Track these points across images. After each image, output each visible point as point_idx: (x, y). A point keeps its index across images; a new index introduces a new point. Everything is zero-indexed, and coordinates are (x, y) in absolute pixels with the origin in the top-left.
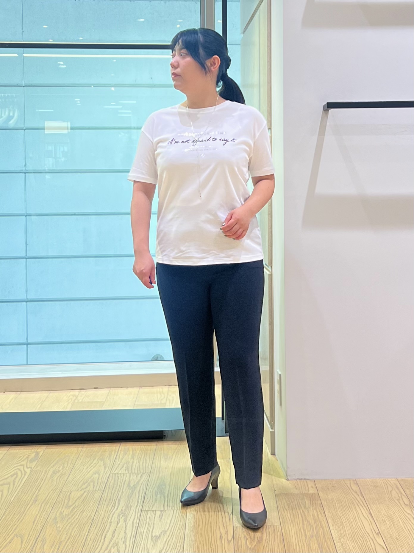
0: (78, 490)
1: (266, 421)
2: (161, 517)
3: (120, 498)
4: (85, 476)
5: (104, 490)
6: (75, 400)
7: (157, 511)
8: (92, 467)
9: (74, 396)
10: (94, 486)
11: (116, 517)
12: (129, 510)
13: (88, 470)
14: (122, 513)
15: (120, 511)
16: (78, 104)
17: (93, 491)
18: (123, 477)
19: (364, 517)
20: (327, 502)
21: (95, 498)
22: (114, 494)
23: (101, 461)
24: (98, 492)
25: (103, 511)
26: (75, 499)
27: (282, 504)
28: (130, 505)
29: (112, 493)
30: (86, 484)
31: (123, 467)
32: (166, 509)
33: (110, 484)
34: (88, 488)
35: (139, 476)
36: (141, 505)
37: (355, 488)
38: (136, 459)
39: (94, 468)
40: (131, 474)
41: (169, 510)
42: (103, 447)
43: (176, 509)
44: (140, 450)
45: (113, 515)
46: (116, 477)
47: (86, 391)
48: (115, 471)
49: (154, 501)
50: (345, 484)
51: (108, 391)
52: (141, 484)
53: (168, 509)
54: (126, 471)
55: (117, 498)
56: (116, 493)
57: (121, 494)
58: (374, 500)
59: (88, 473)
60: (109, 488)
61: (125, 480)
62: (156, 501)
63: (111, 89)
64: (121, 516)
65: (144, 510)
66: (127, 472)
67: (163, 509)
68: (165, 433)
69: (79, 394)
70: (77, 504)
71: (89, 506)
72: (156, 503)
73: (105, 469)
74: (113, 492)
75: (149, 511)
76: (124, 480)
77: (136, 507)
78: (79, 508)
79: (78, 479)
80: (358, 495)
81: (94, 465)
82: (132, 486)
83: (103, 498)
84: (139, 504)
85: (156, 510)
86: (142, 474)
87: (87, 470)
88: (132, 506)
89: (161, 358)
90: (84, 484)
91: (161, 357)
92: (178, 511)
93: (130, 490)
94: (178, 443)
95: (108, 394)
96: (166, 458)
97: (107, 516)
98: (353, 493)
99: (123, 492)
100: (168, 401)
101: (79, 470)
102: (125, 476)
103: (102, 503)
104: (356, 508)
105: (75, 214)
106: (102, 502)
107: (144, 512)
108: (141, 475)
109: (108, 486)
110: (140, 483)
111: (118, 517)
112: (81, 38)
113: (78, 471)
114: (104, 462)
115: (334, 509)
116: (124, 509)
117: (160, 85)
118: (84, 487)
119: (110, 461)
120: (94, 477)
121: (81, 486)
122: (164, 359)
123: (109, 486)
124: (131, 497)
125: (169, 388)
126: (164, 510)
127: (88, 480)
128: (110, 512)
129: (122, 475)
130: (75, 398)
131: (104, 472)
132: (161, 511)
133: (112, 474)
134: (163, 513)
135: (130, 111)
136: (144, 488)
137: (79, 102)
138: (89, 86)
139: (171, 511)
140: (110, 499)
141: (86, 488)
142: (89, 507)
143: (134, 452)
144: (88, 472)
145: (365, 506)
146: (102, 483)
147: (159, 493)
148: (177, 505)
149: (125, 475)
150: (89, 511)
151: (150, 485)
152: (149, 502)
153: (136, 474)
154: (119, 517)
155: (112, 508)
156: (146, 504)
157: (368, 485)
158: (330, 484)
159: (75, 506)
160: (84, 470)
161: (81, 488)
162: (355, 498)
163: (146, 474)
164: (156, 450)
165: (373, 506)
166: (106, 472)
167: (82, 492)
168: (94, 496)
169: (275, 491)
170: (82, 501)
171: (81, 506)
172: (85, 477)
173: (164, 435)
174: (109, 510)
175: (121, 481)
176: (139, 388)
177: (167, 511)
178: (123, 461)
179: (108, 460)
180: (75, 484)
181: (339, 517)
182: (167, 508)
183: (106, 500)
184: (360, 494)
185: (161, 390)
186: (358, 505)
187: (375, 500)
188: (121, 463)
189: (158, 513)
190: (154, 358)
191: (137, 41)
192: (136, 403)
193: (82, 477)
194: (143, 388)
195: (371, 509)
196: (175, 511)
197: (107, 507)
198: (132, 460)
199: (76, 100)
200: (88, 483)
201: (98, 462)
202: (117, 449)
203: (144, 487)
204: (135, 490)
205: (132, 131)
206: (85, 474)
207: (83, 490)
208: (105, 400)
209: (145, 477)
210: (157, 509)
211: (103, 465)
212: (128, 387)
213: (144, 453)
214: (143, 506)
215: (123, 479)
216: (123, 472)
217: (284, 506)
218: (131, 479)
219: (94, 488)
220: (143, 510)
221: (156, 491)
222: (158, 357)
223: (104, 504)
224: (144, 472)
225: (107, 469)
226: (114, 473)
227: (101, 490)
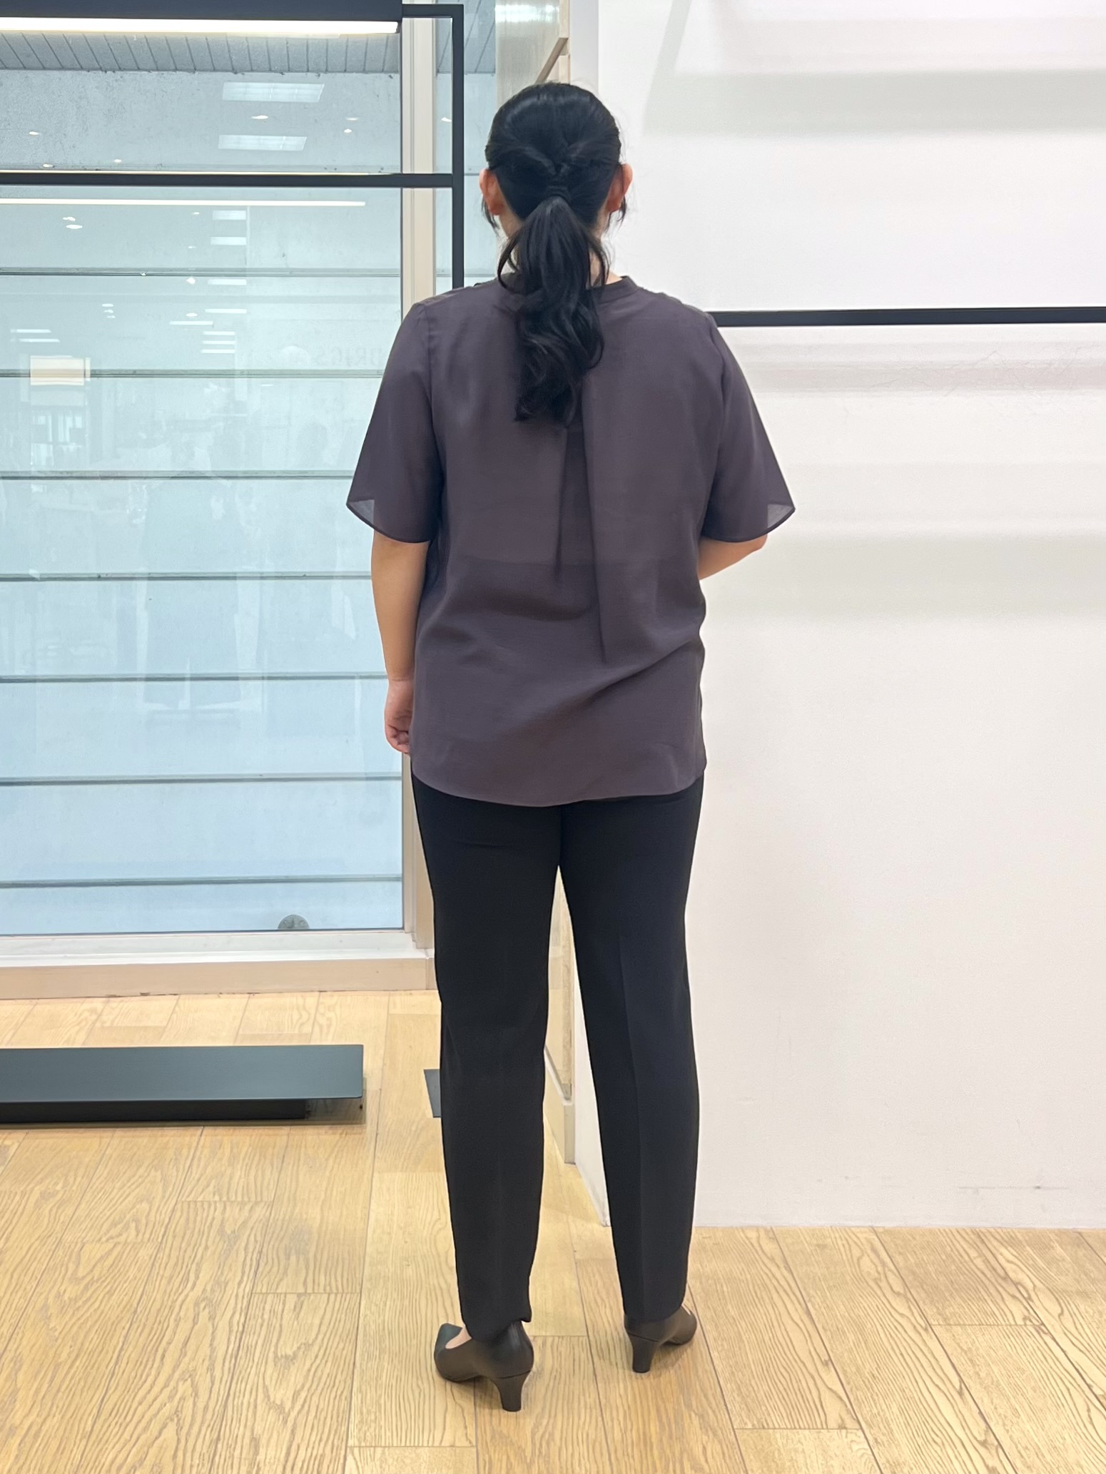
0: (100, 1239)
1: (548, 1071)
2: (298, 1308)
3: (201, 1261)
4: (116, 1206)
5: (161, 1243)
6: (94, 1023)
7: (288, 1296)
8: (133, 1184)
9: (93, 1011)
10: (138, 1232)
11: (191, 1306)
12: (221, 1291)
13: (124, 1192)
14: (204, 1299)
15: (200, 1293)
16: (109, 317)
17: (134, 1244)
18: (208, 1211)
19: (793, 1320)
20: (701, 1283)
21: (141, 1258)
22: (185, 1251)
23: (156, 1170)
24: (149, 1244)
25: (159, 1289)
26: (93, 1263)
27: (591, 1285)
28: (223, 1279)
29: (180, 1248)
30: (120, 1227)
31: (208, 1186)
32: (310, 1290)
33: (176, 1227)
34: (125, 1236)
35: (247, 1208)
36: (250, 1280)
37: (769, 1247)
38: (239, 1167)
39: (137, 1187)
40: (228, 1204)
41: (318, 1293)
42: (162, 1136)
43: (335, 1291)
44: (250, 1145)
45: (183, 1302)
46: (191, 1210)
47: (122, 1001)
48: (188, 1196)
49: (281, 1271)
50: (747, 1237)
51: (175, 1002)
52: (252, 1229)
53: (316, 1291)
54: (214, 1195)
55: (194, 1260)
56: (190, 1249)
57: (203, 1253)
58: (817, 1280)
59: (125, 1199)
60: (174, 1237)
61: (213, 1219)
62: (287, 1269)
63: (188, 280)
64: (202, 1305)
65: (259, 1291)
66: (217, 1198)
67: (301, 1290)
68: (309, 1106)
69: (104, 1008)
70: (96, 1273)
71: (126, 1278)
72: (287, 1275)
73: (164, 1192)
74: (184, 1245)
75: (270, 1295)
76: (210, 1218)
77: (239, 1284)
78: (104, 1281)
79: (101, 1213)
80: (778, 1266)
81: (140, 1180)
82: (229, 1232)
83: (159, 1261)
84: (245, 1278)
85: (286, 1294)
86: (251, 1204)
87: (122, 1191)
88: (228, 1282)
89: (302, 923)
90: (114, 1224)
91: (302, 921)
92: (339, 1296)
93: (225, 1242)
94: (340, 1129)
95: (175, 1007)
96: (311, 1167)
97: (170, 1303)
98: (766, 1261)
99: (206, 1248)
100: (317, 1029)
101: (103, 1190)
102: (212, 1208)
103: (158, 1273)
104: (772, 1299)
105: (99, 578)
106: (157, 1271)
107: (257, 1296)
108: (252, 1207)
109: (171, 1234)
110: (250, 1224)
111: (194, 1311)
112: (118, 161)
113: (100, 1195)
114: (162, 1173)
115: (720, 1299)
116: (209, 1288)
117: (303, 270)
118: (113, 1232)
119: (178, 1171)
120: (137, 1212)
121: (108, 1231)
122: (308, 926)
123: (174, 1231)
124: (226, 1259)
125: (319, 996)
126: (306, 1292)
127: (125, 1217)
128: (175, 1294)
129: (206, 1206)
130: (94, 1017)
131: (163, 1197)
132: (299, 1295)
133: (183, 1202)
134: (304, 1299)
135: (232, 333)
136: (259, 1238)
137: (111, 311)
138: (136, 273)
139: (324, 1295)
140: (176, 1264)
141: (120, 1235)
142: (125, 1282)
143: (235, 1150)
144: (124, 1196)
145: (794, 1294)
146: (157, 1223)
147: (293, 1251)
148: (336, 1281)
149: (213, 1203)
150: (127, 1290)
151: (273, 1233)
152: (269, 1273)
153: (237, 1205)
154: (196, 1309)
155: (182, 1286)
156: (262, 1278)
157: (802, 1241)
158: (709, 1237)
159: (93, 1278)
160: (115, 1191)
161: (107, 1237)
162: (770, 1275)
163: (262, 1205)
164: (287, 1147)
165: (815, 1295)
166: (167, 1196)
167: (110, 1245)
168: (137, 1258)
169: (575, 1251)
170: (111, 1266)
171: (107, 1278)
172: (116, 1209)
173: (310, 1109)
174: (174, 1290)
175: (204, 1221)
176: (248, 995)
177: (312, 1297)
178: (207, 1172)
179: (173, 1168)
180: (92, 1226)
181: (732, 1321)
182: (313, 1289)
183: (167, 1264)
184: (782, 1265)
185: (300, 1001)
186: (778, 1292)
187: (819, 1279)
188: (202, 1179)
189: (291, 1300)
190: (283, 923)
191: (250, 167)
192: (241, 1032)
193: (111, 1208)
194: (256, 995)
195: (810, 1300)
196: (332, 1297)
197: (169, 1282)
198: (228, 1172)
199: (104, 305)
200: (124, 1223)
201: (149, 1175)
202: (195, 1144)
203: (259, 1234)
204: (235, 1243)
205: (236, 379)
206: (117, 1200)
207: (111, 1241)
208: (167, 1024)
209: (260, 1212)
210: (289, 1291)
211: (161, 1181)
212: (221, 993)
213: (258, 1155)
214: (256, 1281)
215: (208, 1216)
216: (208, 1200)
217: (596, 1292)
218: (227, 1215)
219: (137, 1235)
220: (254, 1292)
221: (286, 1245)
222: (293, 922)
223: (162, 1276)
224: (259, 1199)
225: (170, 1189)
226: (185, 1201)
227: (155, 1240)
